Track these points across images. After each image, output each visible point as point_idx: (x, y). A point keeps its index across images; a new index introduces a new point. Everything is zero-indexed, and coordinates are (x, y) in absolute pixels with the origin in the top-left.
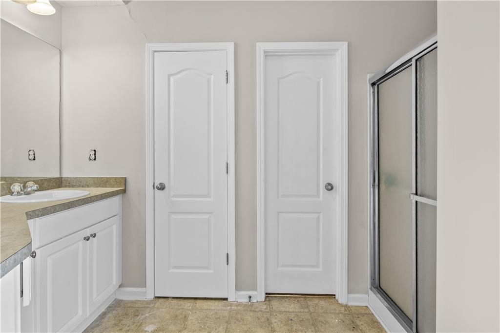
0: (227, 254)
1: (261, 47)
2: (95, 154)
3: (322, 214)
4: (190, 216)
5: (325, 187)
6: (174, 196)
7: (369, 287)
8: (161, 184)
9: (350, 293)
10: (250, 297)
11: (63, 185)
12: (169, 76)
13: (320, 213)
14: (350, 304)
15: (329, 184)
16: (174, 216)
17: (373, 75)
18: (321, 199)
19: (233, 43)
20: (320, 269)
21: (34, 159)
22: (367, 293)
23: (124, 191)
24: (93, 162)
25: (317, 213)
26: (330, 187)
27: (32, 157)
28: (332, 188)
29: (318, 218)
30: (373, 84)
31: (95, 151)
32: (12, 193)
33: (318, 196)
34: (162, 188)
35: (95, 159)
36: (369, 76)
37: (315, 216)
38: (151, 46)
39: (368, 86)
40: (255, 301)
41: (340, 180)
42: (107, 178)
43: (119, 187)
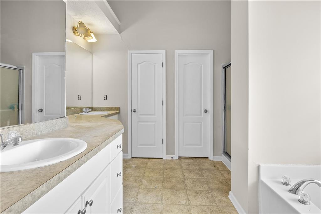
0: (163, 139)
1: (177, 52)
2: (106, 97)
3: (202, 123)
4: (146, 123)
5: (204, 111)
6: (140, 115)
7: (222, 153)
8: (134, 110)
9: (215, 156)
10: (172, 157)
11: (93, 110)
12: (138, 64)
13: (202, 122)
14: (214, 160)
15: (206, 110)
16: (140, 123)
17: (224, 64)
18: (202, 116)
19: (165, 51)
20: (202, 146)
21: (81, 99)
22: (222, 156)
23: (119, 113)
24: (106, 100)
25: (201, 122)
26: (206, 111)
27: (80, 98)
28: (207, 112)
29: (201, 125)
30: (224, 68)
31: (106, 96)
32: (83, 112)
33: (201, 115)
34: (135, 111)
35: (106, 99)
36: (222, 64)
37: (200, 124)
38: (130, 52)
39: (222, 68)
40: (174, 159)
41: (210, 108)
42: (112, 107)
43: (116, 111)
